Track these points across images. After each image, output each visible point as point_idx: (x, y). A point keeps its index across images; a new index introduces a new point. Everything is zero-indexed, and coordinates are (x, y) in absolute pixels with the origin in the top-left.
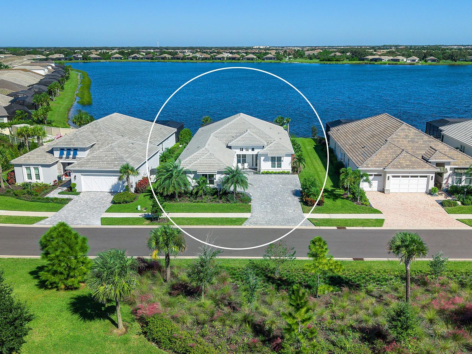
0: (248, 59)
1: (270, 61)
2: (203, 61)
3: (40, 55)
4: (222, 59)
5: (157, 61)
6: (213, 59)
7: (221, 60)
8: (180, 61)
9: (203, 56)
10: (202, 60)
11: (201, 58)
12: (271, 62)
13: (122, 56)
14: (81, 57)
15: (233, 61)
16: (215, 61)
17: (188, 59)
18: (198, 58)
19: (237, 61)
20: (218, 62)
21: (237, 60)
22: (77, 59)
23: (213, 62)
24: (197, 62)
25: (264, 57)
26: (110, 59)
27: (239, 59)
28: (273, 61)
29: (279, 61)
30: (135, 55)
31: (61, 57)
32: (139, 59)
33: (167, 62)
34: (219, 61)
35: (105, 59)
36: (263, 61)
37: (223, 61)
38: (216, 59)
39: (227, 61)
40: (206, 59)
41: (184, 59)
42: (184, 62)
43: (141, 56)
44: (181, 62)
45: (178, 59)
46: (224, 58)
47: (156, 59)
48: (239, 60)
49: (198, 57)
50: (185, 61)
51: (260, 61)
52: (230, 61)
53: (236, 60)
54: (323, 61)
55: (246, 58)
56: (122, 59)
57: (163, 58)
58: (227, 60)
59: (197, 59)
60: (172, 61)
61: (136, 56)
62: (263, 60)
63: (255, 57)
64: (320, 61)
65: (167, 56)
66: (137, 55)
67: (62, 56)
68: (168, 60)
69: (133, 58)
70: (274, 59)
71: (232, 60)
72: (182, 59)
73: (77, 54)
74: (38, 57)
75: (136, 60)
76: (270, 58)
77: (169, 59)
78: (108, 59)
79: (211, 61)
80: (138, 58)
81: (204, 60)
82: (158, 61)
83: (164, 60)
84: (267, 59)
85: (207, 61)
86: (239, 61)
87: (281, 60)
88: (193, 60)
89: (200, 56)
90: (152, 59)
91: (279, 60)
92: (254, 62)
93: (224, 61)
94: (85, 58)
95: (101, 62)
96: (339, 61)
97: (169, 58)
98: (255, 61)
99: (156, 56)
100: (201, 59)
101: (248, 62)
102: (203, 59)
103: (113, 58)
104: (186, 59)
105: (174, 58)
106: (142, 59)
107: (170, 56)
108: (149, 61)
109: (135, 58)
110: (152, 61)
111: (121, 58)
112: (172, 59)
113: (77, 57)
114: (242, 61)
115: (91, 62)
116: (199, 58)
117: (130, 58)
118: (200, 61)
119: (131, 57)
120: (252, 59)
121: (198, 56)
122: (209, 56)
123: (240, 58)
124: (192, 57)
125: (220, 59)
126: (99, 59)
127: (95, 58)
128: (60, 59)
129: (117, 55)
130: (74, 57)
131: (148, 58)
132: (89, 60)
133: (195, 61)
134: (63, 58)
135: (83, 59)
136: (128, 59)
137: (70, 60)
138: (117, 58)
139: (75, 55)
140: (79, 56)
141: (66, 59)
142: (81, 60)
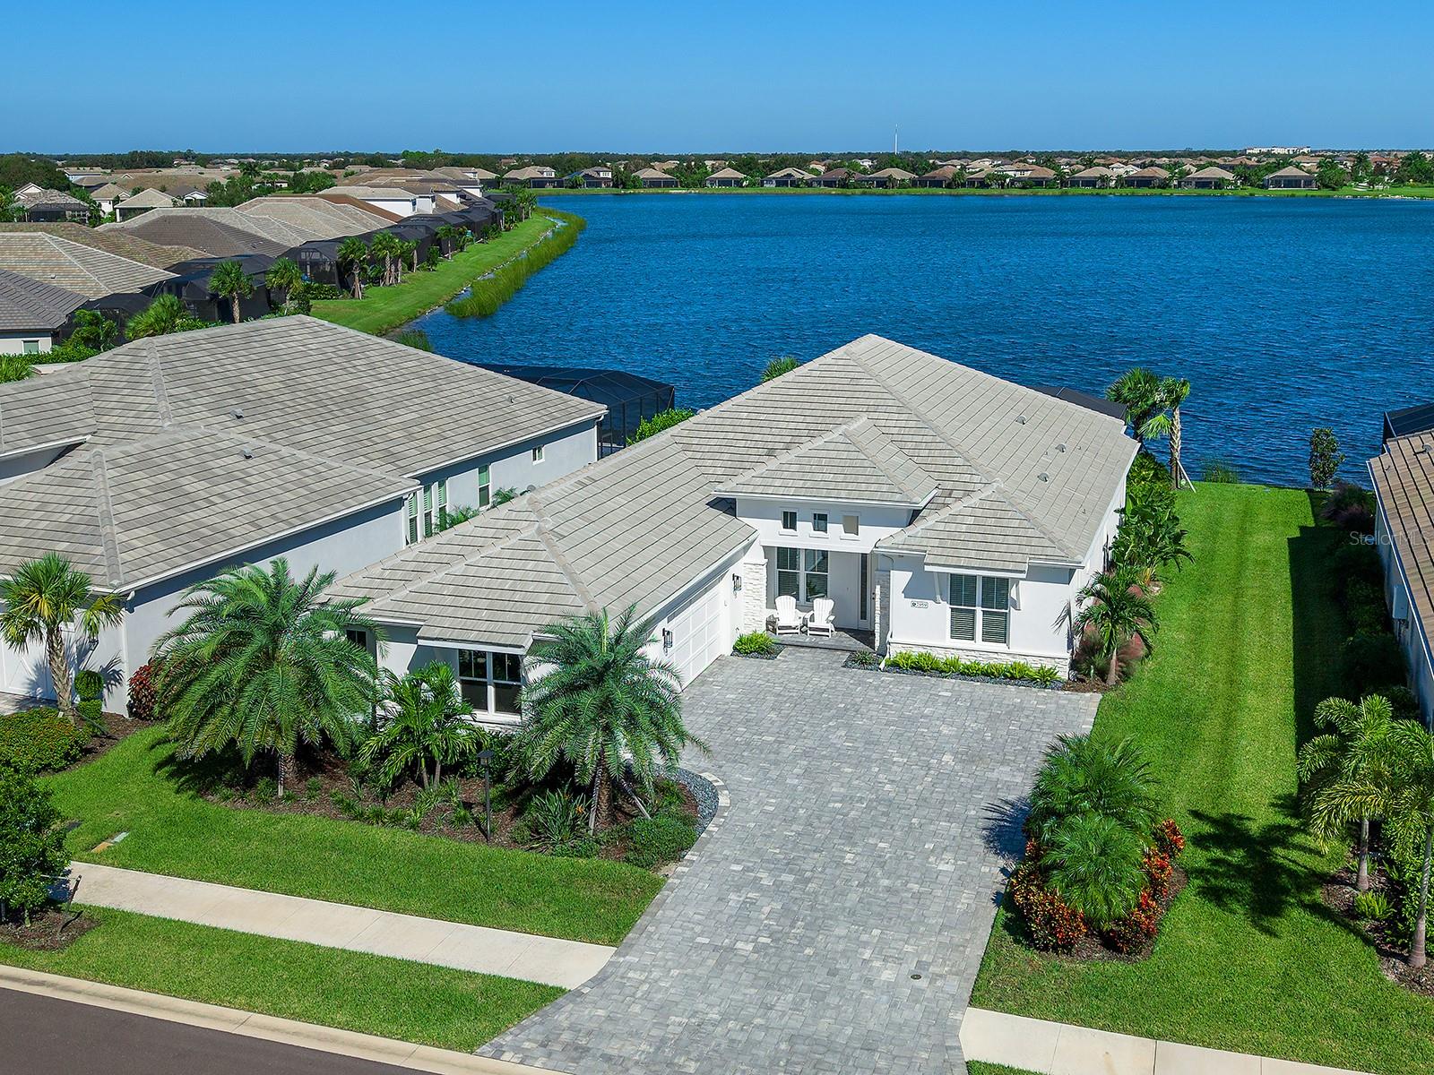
0: (1203, 184)
1: (1286, 193)
2: (1024, 192)
3: (476, 170)
4: (1099, 183)
5: (858, 191)
6: (1064, 184)
7: (1094, 186)
8: (939, 191)
9: (1027, 174)
10: (1024, 188)
11: (1019, 180)
12: (1294, 196)
13: (743, 176)
14: (610, 176)
15: (1145, 191)
16: (1072, 191)
17: (971, 183)
18: (1008, 180)
19: (1158, 191)
20: (1083, 194)
21: (1159, 187)
22: (595, 183)
25: (1267, 177)
26: (705, 186)
27: (1164, 184)
28: (1301, 192)
29: (1327, 192)
30: (791, 171)
31: (545, 175)
32: (798, 186)
33: (893, 195)
34: (1089, 190)
35: (688, 186)
36: (1259, 193)
37: (1102, 192)
38: (1074, 183)
39: (1119, 191)
40: (1039, 183)
41: (958, 186)
42: (954, 195)
43: (808, 176)
44: (942, 194)
45: (937, 183)
46: (1104, 180)
47: (859, 184)
48: (1164, 188)
49: (1008, 176)
50: (961, 191)
51: (1250, 189)
52: (1129, 190)
53: (1154, 188)
55: (1193, 179)
56: (741, 186)
57: (882, 183)
58: (1116, 187)
59: (1002, 185)
60: (913, 190)
61: (790, 176)
62: (1264, 187)
63: (1229, 176)
65: (898, 174)
66: (794, 173)
67: (549, 172)
68: (899, 188)
69: (780, 183)
70: (1308, 183)
71: (1139, 186)
72: (949, 186)
73: (598, 168)
74: (471, 175)
75: (789, 190)
76: (1292, 182)
77: (902, 184)
78: (695, 186)
79: (1057, 192)
80: (795, 184)
81: (1031, 187)
82: (864, 193)
83: (887, 187)
84: (1277, 183)
85: (1041, 191)
86: (1166, 192)
87: (1334, 189)
88: (988, 186)
89: (1018, 175)
90: (844, 185)
91: (1326, 186)
92: (1222, 195)
93: (1108, 191)
94: (618, 182)
95: (669, 194)
97: (903, 180)
98: (1228, 191)
99: (858, 176)
100: (1018, 185)
101: (1199, 195)
102: (1026, 183)
103: (713, 182)
104: (963, 185)
105: (923, 183)
106: (809, 184)
107: (907, 176)
108: (834, 191)
109: (785, 184)
110: (840, 191)
111: (739, 183)
112: (914, 183)
113: (596, 176)
114: (1177, 192)
115: (639, 193)
116: (1012, 182)
117: (770, 181)
118: (1016, 192)
119: (774, 178)
120: (1219, 184)
121: (1012, 174)
122: (1050, 174)
123: (1171, 179)
124: (988, 176)
125: (1090, 183)
126: (668, 184)
127: (655, 183)
128: (539, 183)
129: (729, 173)
130: (587, 176)
131: (829, 184)
132: (635, 187)
133: (995, 190)
134: (551, 181)
135: (616, 186)
136: (762, 186)
137: (572, 187)
138: (725, 182)
139: (590, 172)
140: (601, 173)
141: (560, 185)
142: (608, 186)
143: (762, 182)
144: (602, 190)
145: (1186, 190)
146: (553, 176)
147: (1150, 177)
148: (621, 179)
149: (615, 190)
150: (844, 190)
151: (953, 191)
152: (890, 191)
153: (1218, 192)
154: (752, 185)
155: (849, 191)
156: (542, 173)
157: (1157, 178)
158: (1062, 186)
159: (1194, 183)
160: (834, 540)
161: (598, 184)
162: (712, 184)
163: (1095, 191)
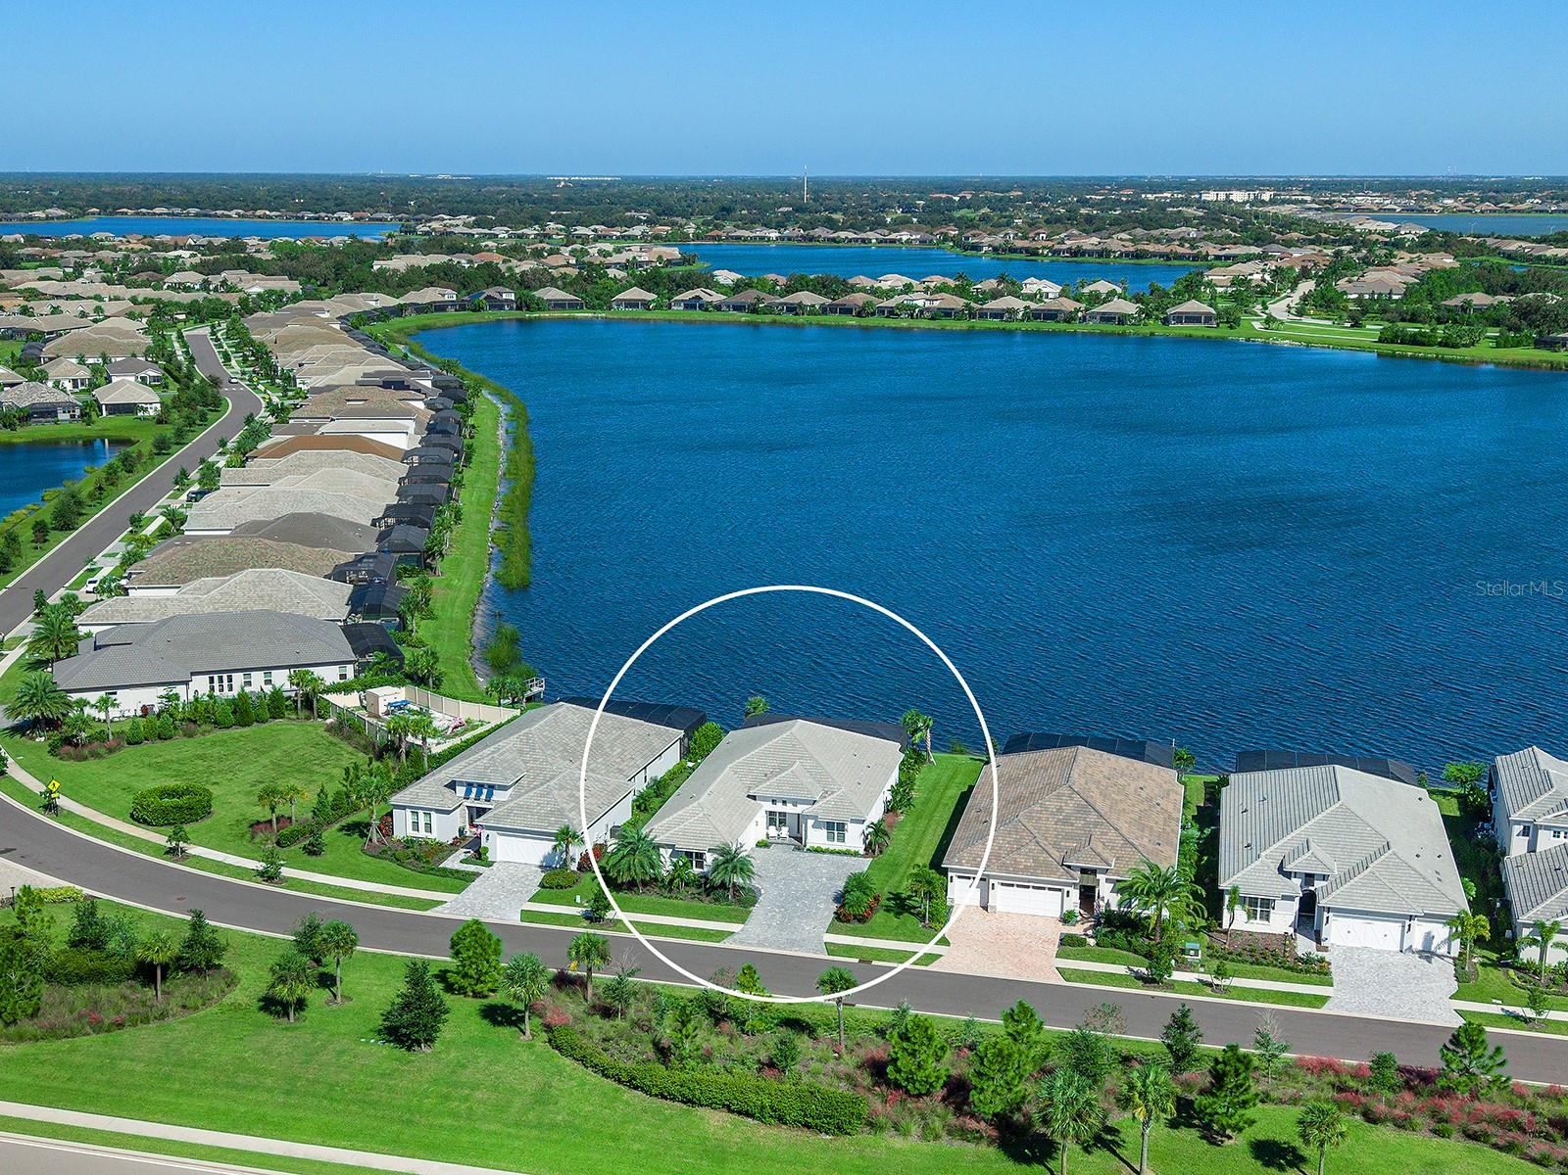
0: (1107, 318)
1: (1185, 332)
2: (932, 322)
3: (379, 295)
4: (1006, 316)
5: (768, 318)
6: (972, 315)
7: (1002, 319)
8: (850, 318)
9: (936, 303)
10: (933, 319)
11: (928, 309)
12: (1191, 336)
13: (650, 299)
14: (513, 298)
15: (1050, 326)
16: (981, 322)
17: (882, 312)
18: (917, 310)
19: (1063, 326)
21: (1064, 321)
22: (497, 304)
24: (910, 328)
25: (1169, 312)
27: (1070, 318)
29: (1224, 330)
30: (698, 292)
31: (446, 298)
32: (707, 310)
33: (801, 324)
34: (995, 322)
35: (593, 307)
38: (983, 315)
39: (1025, 324)
40: (947, 313)
41: (868, 315)
43: (717, 298)
45: (847, 311)
46: (1012, 312)
47: (769, 309)
48: (1069, 322)
49: (916, 306)
50: (871, 319)
51: (1150, 327)
52: (1034, 323)
53: (1059, 321)
54: (1392, 342)
55: (1098, 313)
56: (649, 309)
57: (791, 309)
58: (1022, 320)
59: (912, 315)
60: (823, 318)
61: (698, 298)
62: (1165, 322)
63: (1133, 310)
64: (1380, 341)
65: (808, 301)
66: (702, 295)
67: (450, 295)
68: (808, 315)
69: (690, 305)
70: (1208, 320)
71: (1045, 320)
72: (859, 315)
73: (500, 289)
74: (374, 303)
75: (697, 315)
76: (1193, 319)
77: (811, 312)
78: (600, 307)
79: (963, 325)
80: (704, 307)
81: (940, 318)
82: (774, 322)
83: (796, 314)
84: (1178, 319)
85: (949, 322)
86: (1071, 326)
88: (898, 316)
89: (928, 304)
90: (753, 309)
91: (1225, 323)
93: (1014, 323)
94: (522, 304)
96: (1452, 347)
97: (813, 306)
98: (1129, 328)
99: (768, 302)
100: (927, 314)
102: (936, 315)
103: (619, 302)
104: (873, 314)
105: (832, 310)
107: (819, 302)
108: (744, 317)
109: (693, 307)
110: (750, 315)
111: (646, 304)
112: (824, 310)
113: (498, 297)
114: (1081, 326)
115: (545, 317)
116: (921, 312)
117: (677, 303)
118: (924, 324)
119: (683, 300)
120: (1122, 319)
121: (920, 303)
122: (960, 307)
123: (1077, 312)
124: (899, 307)
126: (573, 305)
127: (559, 305)
128: (440, 307)
129: (635, 293)
130: (489, 297)
131: (738, 308)
132: (539, 309)
133: (904, 319)
134: (453, 304)
135: (519, 308)
136: (670, 308)
137: (474, 311)
138: (631, 304)
139: (491, 292)
140: (504, 295)
141: (463, 308)
142: (511, 309)
143: (670, 304)
144: (506, 314)
145: (1090, 323)
146: (455, 299)
147: (1055, 310)
148: (526, 303)
149: (519, 314)
150: (754, 315)
151: (864, 319)
152: (801, 319)
153: (1119, 329)
154: (659, 307)
155: (759, 316)
156: (443, 295)
157: (1063, 311)
158: (970, 317)
159: (1098, 318)
160: (789, 809)
161: (501, 308)
162: (618, 305)
163: (1002, 325)
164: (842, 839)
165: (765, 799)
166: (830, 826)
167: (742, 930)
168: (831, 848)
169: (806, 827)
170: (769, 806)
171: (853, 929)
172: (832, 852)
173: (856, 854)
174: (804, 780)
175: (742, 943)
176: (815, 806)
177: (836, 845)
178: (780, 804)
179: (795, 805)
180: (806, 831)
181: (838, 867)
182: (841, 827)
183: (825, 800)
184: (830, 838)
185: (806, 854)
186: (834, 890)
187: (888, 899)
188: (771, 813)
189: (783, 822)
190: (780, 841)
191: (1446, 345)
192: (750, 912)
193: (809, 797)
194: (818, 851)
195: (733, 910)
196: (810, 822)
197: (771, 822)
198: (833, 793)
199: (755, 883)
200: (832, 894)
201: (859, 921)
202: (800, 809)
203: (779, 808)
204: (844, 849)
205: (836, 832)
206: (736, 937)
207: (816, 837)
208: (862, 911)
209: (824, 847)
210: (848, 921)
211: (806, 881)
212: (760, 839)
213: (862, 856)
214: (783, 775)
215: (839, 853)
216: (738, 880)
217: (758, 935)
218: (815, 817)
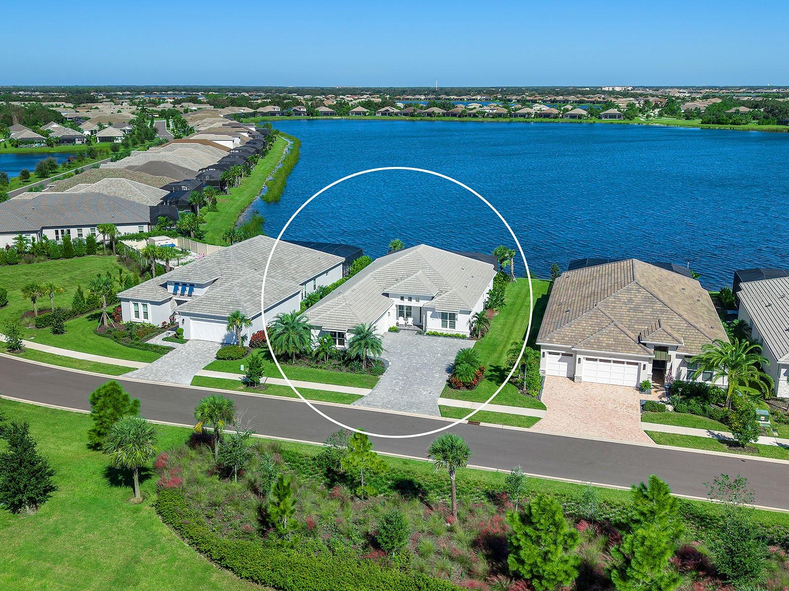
0: (573, 116)
1: (609, 122)
2: (493, 120)
3: (245, 108)
4: (527, 116)
5: (419, 118)
6: (511, 116)
7: (525, 117)
8: (456, 119)
9: (495, 111)
10: (493, 118)
11: (491, 114)
12: (612, 123)
13: (367, 111)
14: (305, 110)
15: (547, 120)
16: (514, 119)
17: (470, 115)
18: (486, 114)
19: (553, 120)
21: (553, 118)
22: (298, 113)
23: (510, 122)
24: (483, 122)
25: (600, 114)
26: (349, 115)
27: (556, 117)
28: (615, 121)
29: (627, 121)
30: (387, 108)
31: (276, 110)
32: (391, 115)
33: (434, 121)
34: (522, 119)
35: (341, 115)
36: (598, 121)
37: (528, 120)
38: (516, 116)
39: (536, 120)
40: (500, 115)
41: (464, 116)
43: (396, 111)
45: (454, 115)
46: (529, 114)
47: (419, 115)
48: (555, 118)
49: (486, 112)
50: (465, 119)
51: (594, 119)
52: (539, 119)
53: (551, 118)
54: (708, 123)
55: (569, 114)
56: (366, 115)
57: (429, 115)
58: (534, 118)
59: (484, 116)
60: (443, 118)
61: (387, 110)
62: (600, 118)
63: (585, 113)
64: (702, 123)
65: (437, 110)
66: (389, 109)
68: (437, 117)
69: (383, 114)
70: (619, 117)
71: (544, 117)
72: (460, 116)
73: (300, 107)
74: (242, 111)
75: (387, 117)
76: (613, 116)
77: (439, 115)
78: (344, 115)
79: (508, 120)
80: (390, 114)
81: (496, 117)
82: (421, 119)
83: (432, 117)
84: (606, 116)
85: (500, 119)
86: (556, 120)
87: (630, 120)
88: (477, 117)
89: (491, 111)
90: (412, 115)
91: (627, 118)
92: (582, 122)
93: (531, 120)
94: (309, 113)
95: (333, 119)
96: (737, 125)
97: (439, 113)
98: (584, 120)
99: (419, 111)
100: (490, 116)
101: (571, 122)
102: (495, 116)
103: (352, 113)
104: (466, 116)
105: (448, 115)
106: (396, 114)
107: (441, 111)
108: (408, 118)
109: (385, 115)
110: (411, 118)
111: (364, 114)
112: (444, 115)
113: (299, 110)
114: (560, 120)
115: (319, 119)
116: (488, 115)
117: (378, 113)
118: (489, 119)
119: (381, 112)
120: (580, 117)
121: (488, 111)
122: (505, 111)
123: (559, 113)
124: (478, 112)
125: (523, 115)
126: (332, 114)
127: (326, 114)
128: (273, 114)
129: (360, 109)
130: (295, 110)
131: (406, 115)
132: (317, 115)
133: (480, 119)
134: (278, 113)
135: (308, 115)
136: (375, 115)
137: (288, 116)
138: (358, 113)
139: (296, 108)
140: (301, 109)
141: (283, 114)
142: (305, 115)
143: (375, 113)
144: (302, 117)
145: (566, 119)
146: (279, 110)
147: (549, 113)
149: (308, 117)
150: (412, 118)
151: (462, 119)
152: (433, 119)
153: (579, 121)
154: (371, 114)
155: (414, 118)
156: (274, 109)
157: (553, 113)
158: (509, 117)
159: (569, 116)
160: (413, 303)
161: (300, 114)
162: (352, 114)
163: (525, 120)
164: (453, 326)
165: (395, 296)
166: (444, 316)
167: (370, 394)
168: (445, 333)
169: (426, 317)
170: (398, 302)
171: (464, 395)
172: (446, 336)
173: (464, 337)
174: (425, 283)
175: (368, 405)
176: (434, 301)
177: (448, 331)
178: (406, 300)
179: (418, 300)
180: (426, 320)
181: (450, 346)
182: (453, 317)
183: (440, 297)
184: (444, 325)
185: (426, 337)
186: (446, 363)
187: (490, 371)
188: (401, 307)
189: (409, 315)
190: (406, 328)
191: (734, 124)
192: (378, 379)
193: (428, 294)
194: (435, 335)
195: (365, 378)
196: (429, 313)
197: (401, 314)
198: (446, 292)
199: (384, 356)
200: (445, 366)
201: (467, 387)
202: (422, 303)
203: (406, 303)
204: (455, 333)
205: (448, 321)
206: (364, 399)
207: (434, 324)
208: (470, 379)
209: (439, 332)
210: (459, 388)
211: (425, 356)
212: (392, 326)
213: (468, 339)
214: (409, 278)
215: (451, 336)
216: (371, 354)
217: (383, 398)
218: (433, 309)
